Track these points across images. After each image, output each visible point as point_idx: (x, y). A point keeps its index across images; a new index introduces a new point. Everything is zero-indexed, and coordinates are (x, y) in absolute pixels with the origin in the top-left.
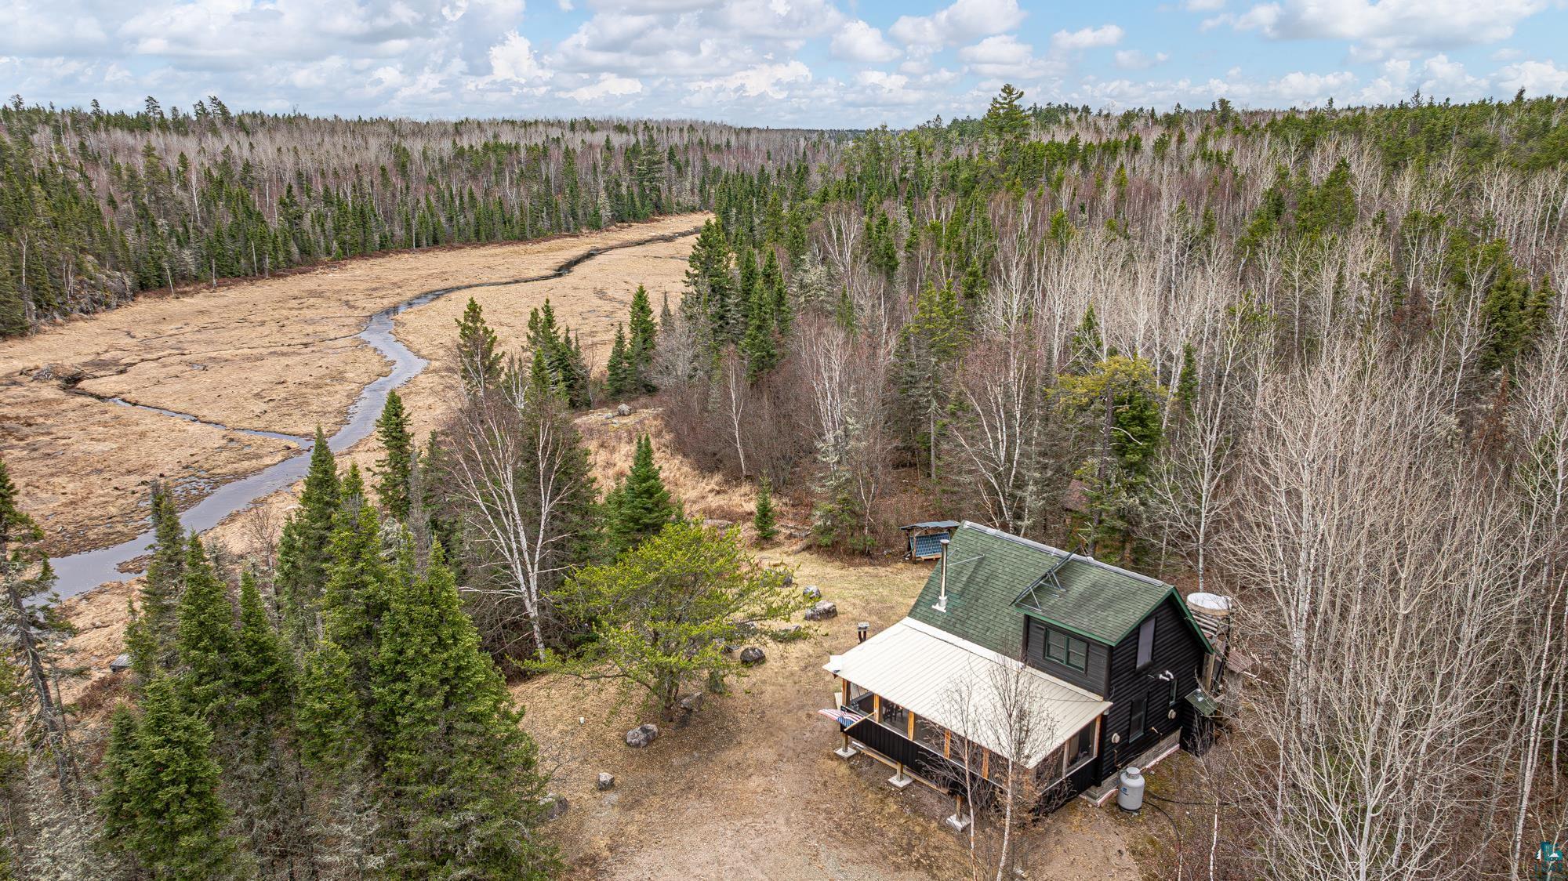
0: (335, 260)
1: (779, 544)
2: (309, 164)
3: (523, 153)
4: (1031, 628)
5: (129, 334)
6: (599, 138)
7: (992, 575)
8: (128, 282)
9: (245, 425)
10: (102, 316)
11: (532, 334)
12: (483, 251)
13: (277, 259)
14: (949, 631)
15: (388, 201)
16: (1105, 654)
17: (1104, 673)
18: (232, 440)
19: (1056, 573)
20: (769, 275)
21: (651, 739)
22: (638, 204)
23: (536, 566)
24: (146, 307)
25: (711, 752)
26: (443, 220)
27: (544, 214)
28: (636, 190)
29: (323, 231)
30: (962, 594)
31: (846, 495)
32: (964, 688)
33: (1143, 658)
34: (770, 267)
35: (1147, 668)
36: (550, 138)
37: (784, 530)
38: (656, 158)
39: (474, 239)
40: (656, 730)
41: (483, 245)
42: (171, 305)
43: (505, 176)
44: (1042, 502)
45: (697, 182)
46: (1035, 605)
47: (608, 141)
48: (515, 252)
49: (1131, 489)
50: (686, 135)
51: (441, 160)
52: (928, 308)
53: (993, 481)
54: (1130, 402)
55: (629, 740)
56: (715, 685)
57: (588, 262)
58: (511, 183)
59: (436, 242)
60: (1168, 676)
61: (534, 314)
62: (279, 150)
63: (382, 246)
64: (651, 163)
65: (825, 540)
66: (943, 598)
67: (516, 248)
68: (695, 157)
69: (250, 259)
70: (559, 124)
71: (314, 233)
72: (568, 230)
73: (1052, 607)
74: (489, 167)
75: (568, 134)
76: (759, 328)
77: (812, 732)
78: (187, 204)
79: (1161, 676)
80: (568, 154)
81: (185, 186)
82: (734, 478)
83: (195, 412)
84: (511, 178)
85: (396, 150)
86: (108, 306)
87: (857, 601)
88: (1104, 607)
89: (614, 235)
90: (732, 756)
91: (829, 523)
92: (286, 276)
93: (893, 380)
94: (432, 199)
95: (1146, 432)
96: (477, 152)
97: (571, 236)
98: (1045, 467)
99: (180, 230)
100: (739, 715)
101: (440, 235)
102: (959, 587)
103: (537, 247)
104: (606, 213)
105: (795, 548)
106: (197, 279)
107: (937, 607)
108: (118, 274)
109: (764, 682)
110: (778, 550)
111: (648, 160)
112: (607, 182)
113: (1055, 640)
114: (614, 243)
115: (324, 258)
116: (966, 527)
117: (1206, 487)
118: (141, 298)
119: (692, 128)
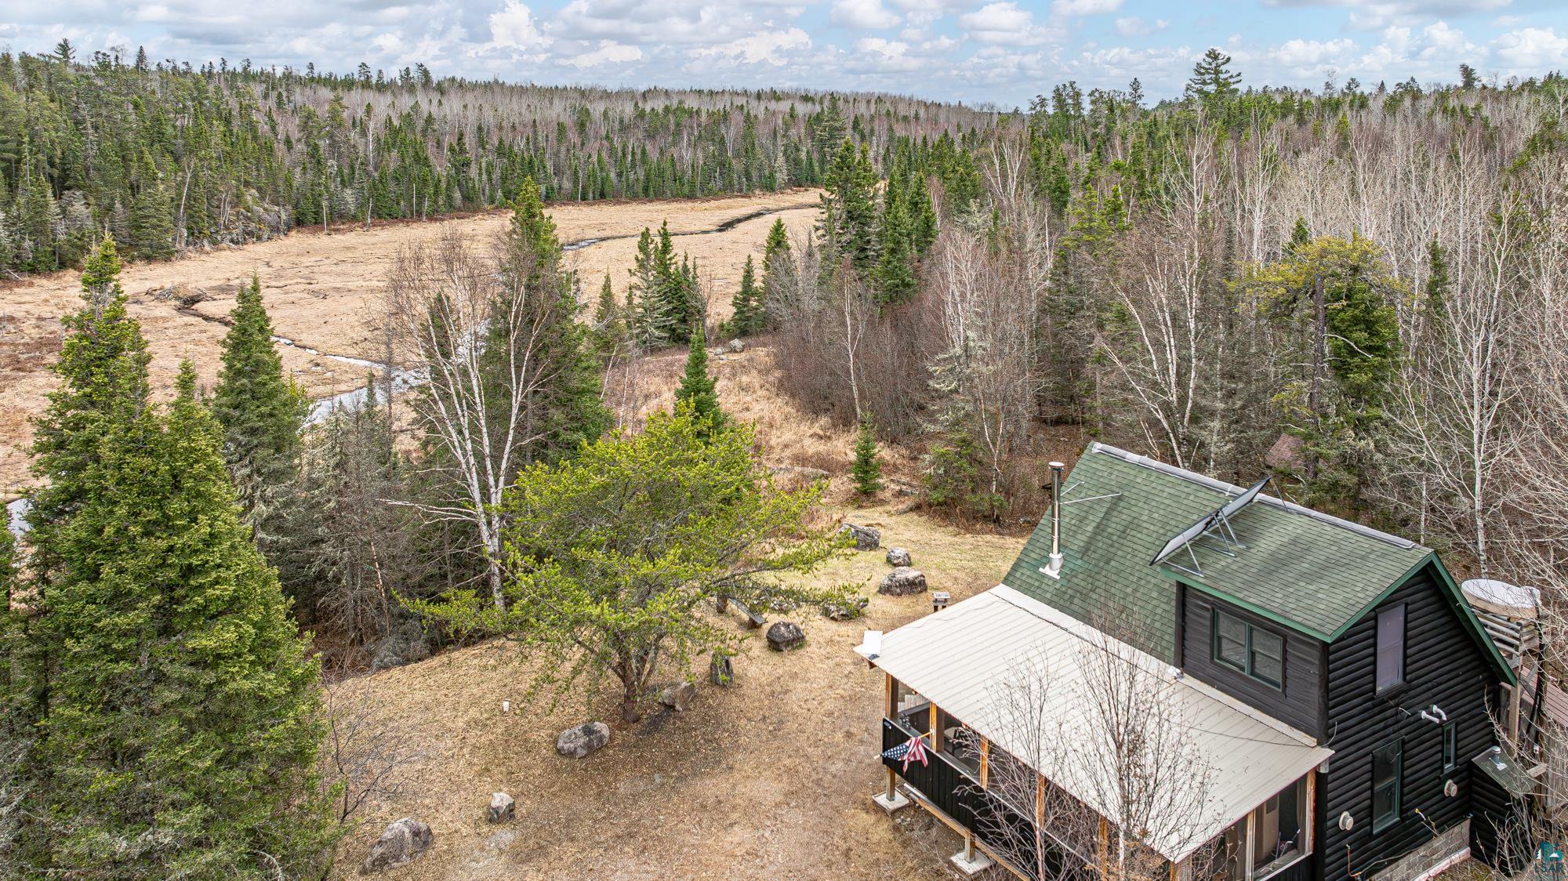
0: (497, 207)
1: (882, 502)
2: (491, 120)
3: (704, 117)
4: (1190, 607)
5: (268, 264)
6: (784, 106)
7: (1133, 524)
8: (284, 216)
9: (339, 350)
10: (250, 247)
11: (641, 256)
12: (649, 207)
13: (436, 202)
14: (1063, 609)
15: (562, 156)
16: (1315, 656)
17: (1315, 694)
18: (317, 365)
19: (1231, 521)
20: (917, 203)
21: (595, 747)
22: (817, 169)
23: (502, 479)
24: (297, 240)
25: (682, 778)
26: (613, 175)
27: (717, 174)
28: (816, 156)
29: (490, 179)
30: (1085, 551)
31: (964, 434)
32: (1035, 687)
33: (1388, 677)
34: (918, 194)
35: (1395, 694)
36: (735, 105)
37: (892, 486)
38: (838, 124)
39: (641, 195)
40: (606, 732)
41: (651, 201)
42: (322, 241)
43: (683, 138)
44: (1230, 446)
45: (882, 151)
46: (1193, 567)
47: (792, 109)
48: (682, 209)
49: (1361, 426)
50: (873, 106)
51: (621, 121)
52: (1086, 216)
53: (1160, 416)
54: (1348, 297)
55: (560, 744)
56: (722, 675)
57: (755, 220)
58: (689, 145)
59: (602, 196)
60: (1439, 716)
61: (645, 235)
62: (465, 107)
63: (547, 197)
64: (833, 129)
65: (937, 496)
66: (1056, 557)
67: (683, 205)
68: (881, 127)
69: (410, 201)
70: (745, 93)
71: (480, 181)
72: (741, 190)
73: (1222, 571)
74: (668, 128)
75: (754, 103)
76: (893, 251)
77: (848, 761)
78: (361, 148)
79: (1424, 714)
80: (748, 119)
81: (364, 133)
82: (845, 421)
83: (292, 336)
84: (689, 140)
85: (580, 112)
86: (259, 238)
87: (961, 575)
88: (1310, 577)
89: (785, 197)
90: (712, 787)
91: (941, 471)
92: (443, 220)
93: (1048, 307)
94: (604, 154)
95: (1376, 341)
96: (657, 115)
97: (742, 197)
98: (1231, 394)
99: (346, 171)
100: (743, 722)
101: (607, 189)
102: (1080, 540)
103: (706, 205)
104: (781, 177)
105: (901, 507)
106: (354, 219)
107: (1046, 570)
108: (276, 208)
109: (794, 676)
110: (880, 509)
111: (831, 127)
112: (786, 146)
113: (1227, 627)
114: (787, 204)
115: (487, 206)
116: (1095, 451)
117: (1478, 422)
118: (293, 233)
119: (879, 100)
